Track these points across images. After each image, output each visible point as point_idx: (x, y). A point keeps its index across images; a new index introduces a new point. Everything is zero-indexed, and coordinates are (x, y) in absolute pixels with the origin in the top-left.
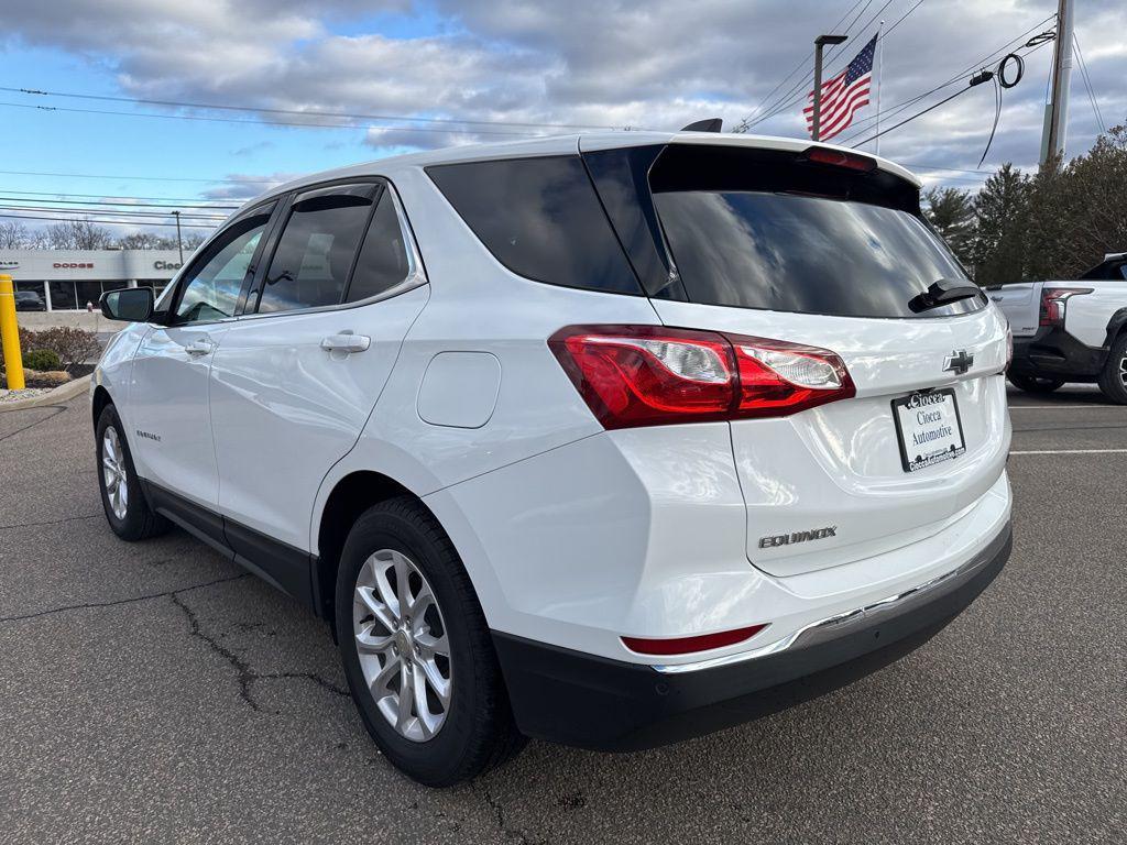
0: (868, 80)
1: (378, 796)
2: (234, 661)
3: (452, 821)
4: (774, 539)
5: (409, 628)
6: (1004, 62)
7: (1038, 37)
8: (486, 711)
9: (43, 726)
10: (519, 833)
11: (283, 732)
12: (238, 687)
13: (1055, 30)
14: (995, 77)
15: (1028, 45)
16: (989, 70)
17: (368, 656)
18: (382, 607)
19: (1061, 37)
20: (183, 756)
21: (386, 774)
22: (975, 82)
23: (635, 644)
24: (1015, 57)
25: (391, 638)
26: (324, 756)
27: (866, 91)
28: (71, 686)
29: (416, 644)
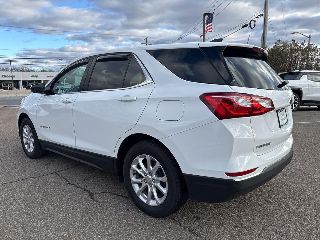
0: (211, 25)
1: (145, 222)
2: (84, 190)
3: (168, 226)
4: (259, 146)
5: (151, 175)
6: (251, 22)
7: (259, 15)
8: (179, 195)
9: (36, 212)
10: (186, 227)
11: (109, 208)
12: (89, 197)
13: (263, 14)
14: (249, 26)
15: (257, 17)
16: (247, 24)
17: (134, 184)
18: (141, 170)
19: (265, 16)
20: (83, 216)
21: (144, 216)
22: (243, 27)
23: (229, 174)
24: (254, 20)
25: (144, 179)
26: (124, 213)
27: (211, 28)
28: (39, 200)
29: (153, 179)
